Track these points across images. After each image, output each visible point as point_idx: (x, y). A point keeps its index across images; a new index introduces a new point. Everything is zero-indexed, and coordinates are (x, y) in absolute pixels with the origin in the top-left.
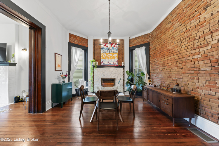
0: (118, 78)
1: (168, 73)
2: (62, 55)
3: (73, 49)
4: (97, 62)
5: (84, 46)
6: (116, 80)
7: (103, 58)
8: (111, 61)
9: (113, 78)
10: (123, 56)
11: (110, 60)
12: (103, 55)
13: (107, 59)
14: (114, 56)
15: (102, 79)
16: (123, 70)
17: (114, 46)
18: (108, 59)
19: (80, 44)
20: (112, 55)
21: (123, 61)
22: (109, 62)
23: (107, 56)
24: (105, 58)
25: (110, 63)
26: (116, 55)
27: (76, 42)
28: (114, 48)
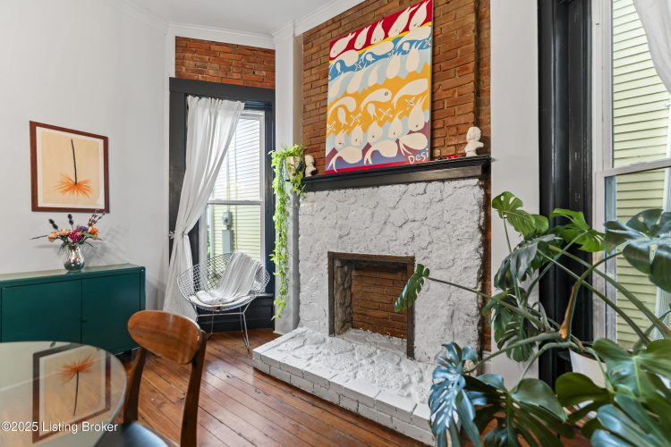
2: (105, 139)
3: (199, 109)
4: (309, 159)
5: (259, 85)
7: (338, 127)
8: (385, 137)
9: (397, 250)
10: (478, 81)
11: (374, 133)
12: (336, 110)
13: (357, 132)
15: (332, 257)
16: (480, 193)
17: (407, 29)
18: (365, 130)
19: (235, 77)
20: (388, 98)
21: (480, 118)
22: (368, 146)
23: (357, 111)
24: (345, 127)
25: (375, 154)
27: (212, 73)
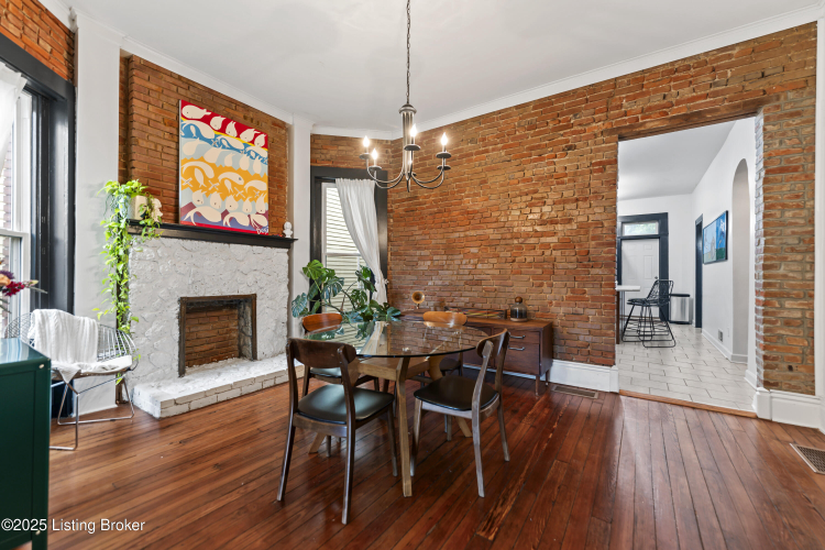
0: (267, 293)
1: (467, 272)
4: (157, 203)
6: (258, 302)
7: (195, 185)
8: (240, 210)
9: (244, 291)
11: (231, 203)
12: (193, 168)
13: (216, 197)
14: (251, 188)
15: (184, 301)
16: (286, 257)
17: (253, 142)
18: (223, 198)
20: (242, 182)
21: (289, 216)
22: (226, 212)
23: (215, 180)
24: (203, 189)
25: (232, 219)
26: (263, 186)
28: (252, 147)
